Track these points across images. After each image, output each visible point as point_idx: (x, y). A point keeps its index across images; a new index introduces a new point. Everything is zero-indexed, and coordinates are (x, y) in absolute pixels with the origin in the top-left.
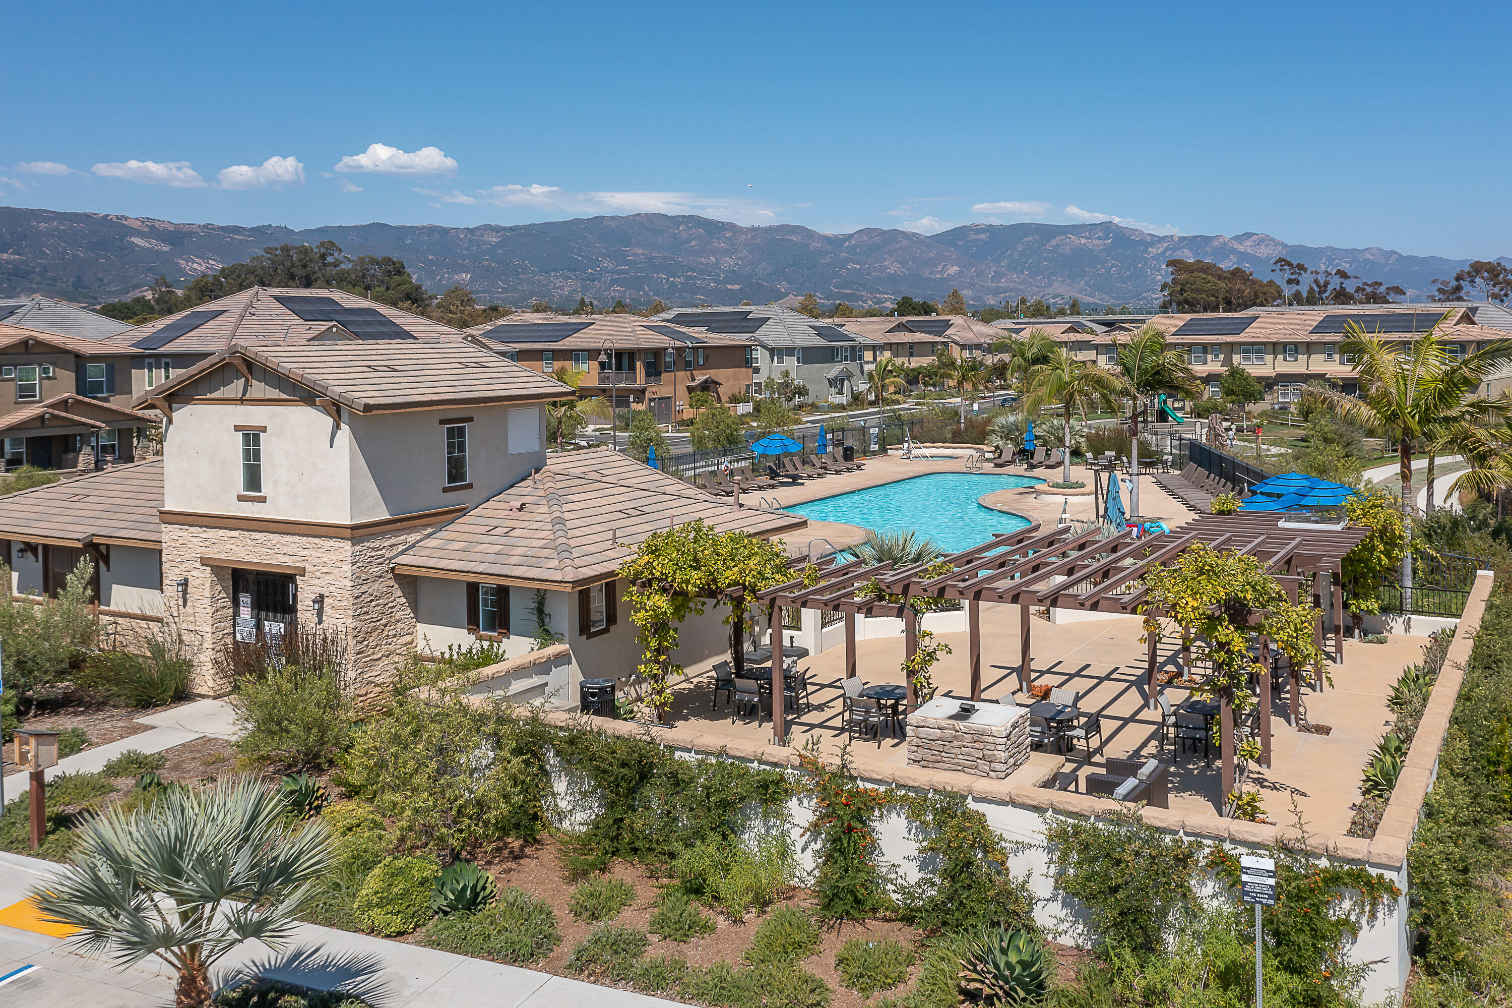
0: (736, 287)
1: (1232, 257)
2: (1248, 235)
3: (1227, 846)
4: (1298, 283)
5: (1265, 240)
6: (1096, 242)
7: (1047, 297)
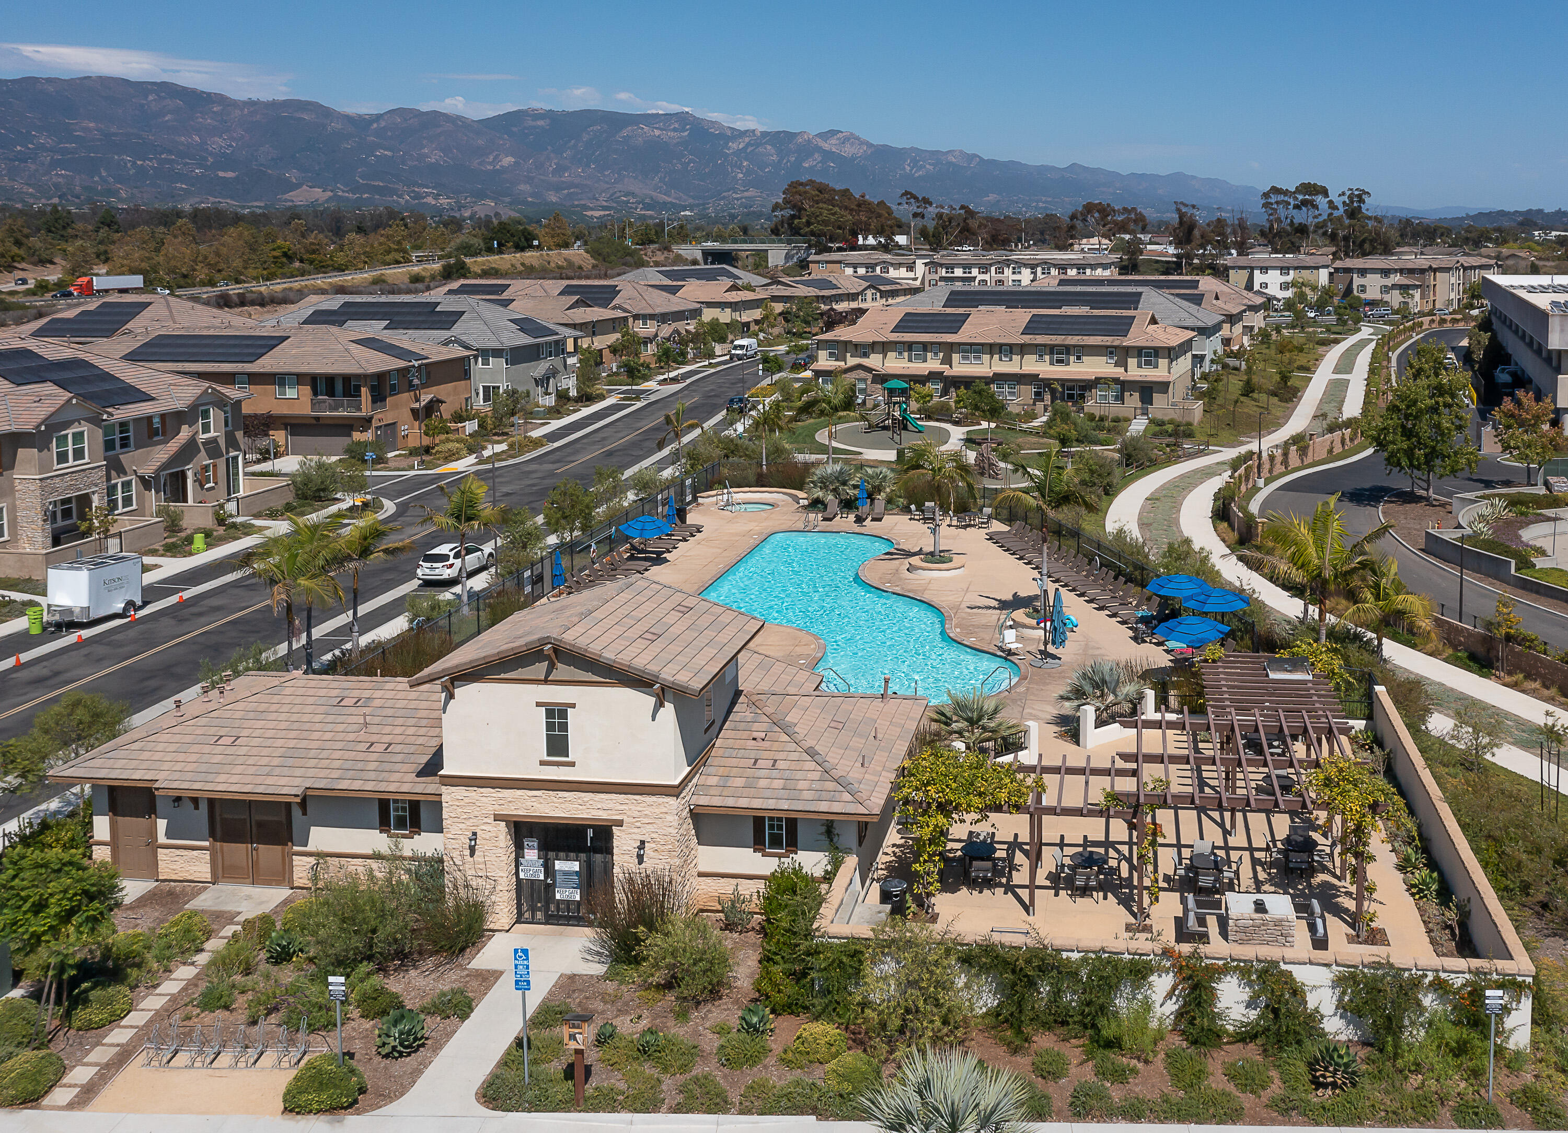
0: (230, 175)
1: (816, 155)
2: (833, 133)
3: (1443, 975)
4: (923, 217)
5: (851, 138)
6: (671, 134)
7: (618, 194)
